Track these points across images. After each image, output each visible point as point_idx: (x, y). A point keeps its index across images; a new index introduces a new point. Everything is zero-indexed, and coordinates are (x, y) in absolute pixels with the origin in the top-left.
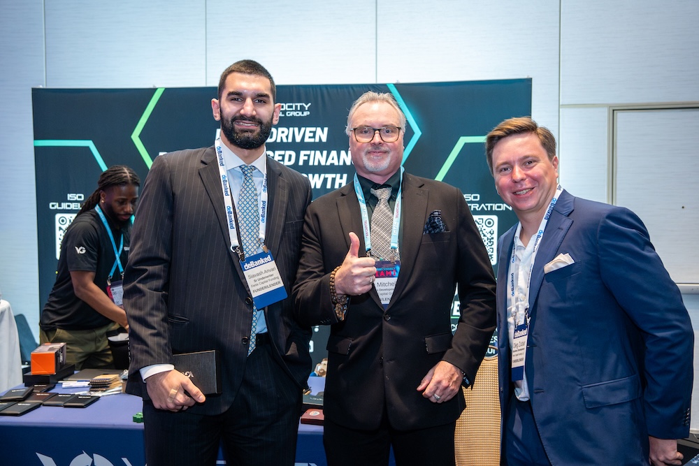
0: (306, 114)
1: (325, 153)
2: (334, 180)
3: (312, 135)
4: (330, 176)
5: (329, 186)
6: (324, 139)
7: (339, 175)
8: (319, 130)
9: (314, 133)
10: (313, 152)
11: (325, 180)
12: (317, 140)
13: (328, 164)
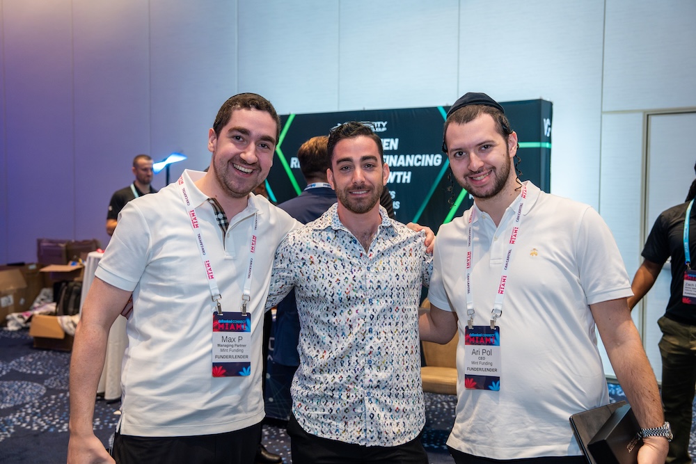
0: (384, 129)
1: (396, 157)
2: (402, 176)
3: (387, 144)
4: (399, 174)
5: (398, 181)
6: (396, 148)
7: (405, 173)
8: (392, 140)
9: (389, 143)
10: (388, 156)
11: (396, 177)
12: (391, 148)
13: (398, 165)
